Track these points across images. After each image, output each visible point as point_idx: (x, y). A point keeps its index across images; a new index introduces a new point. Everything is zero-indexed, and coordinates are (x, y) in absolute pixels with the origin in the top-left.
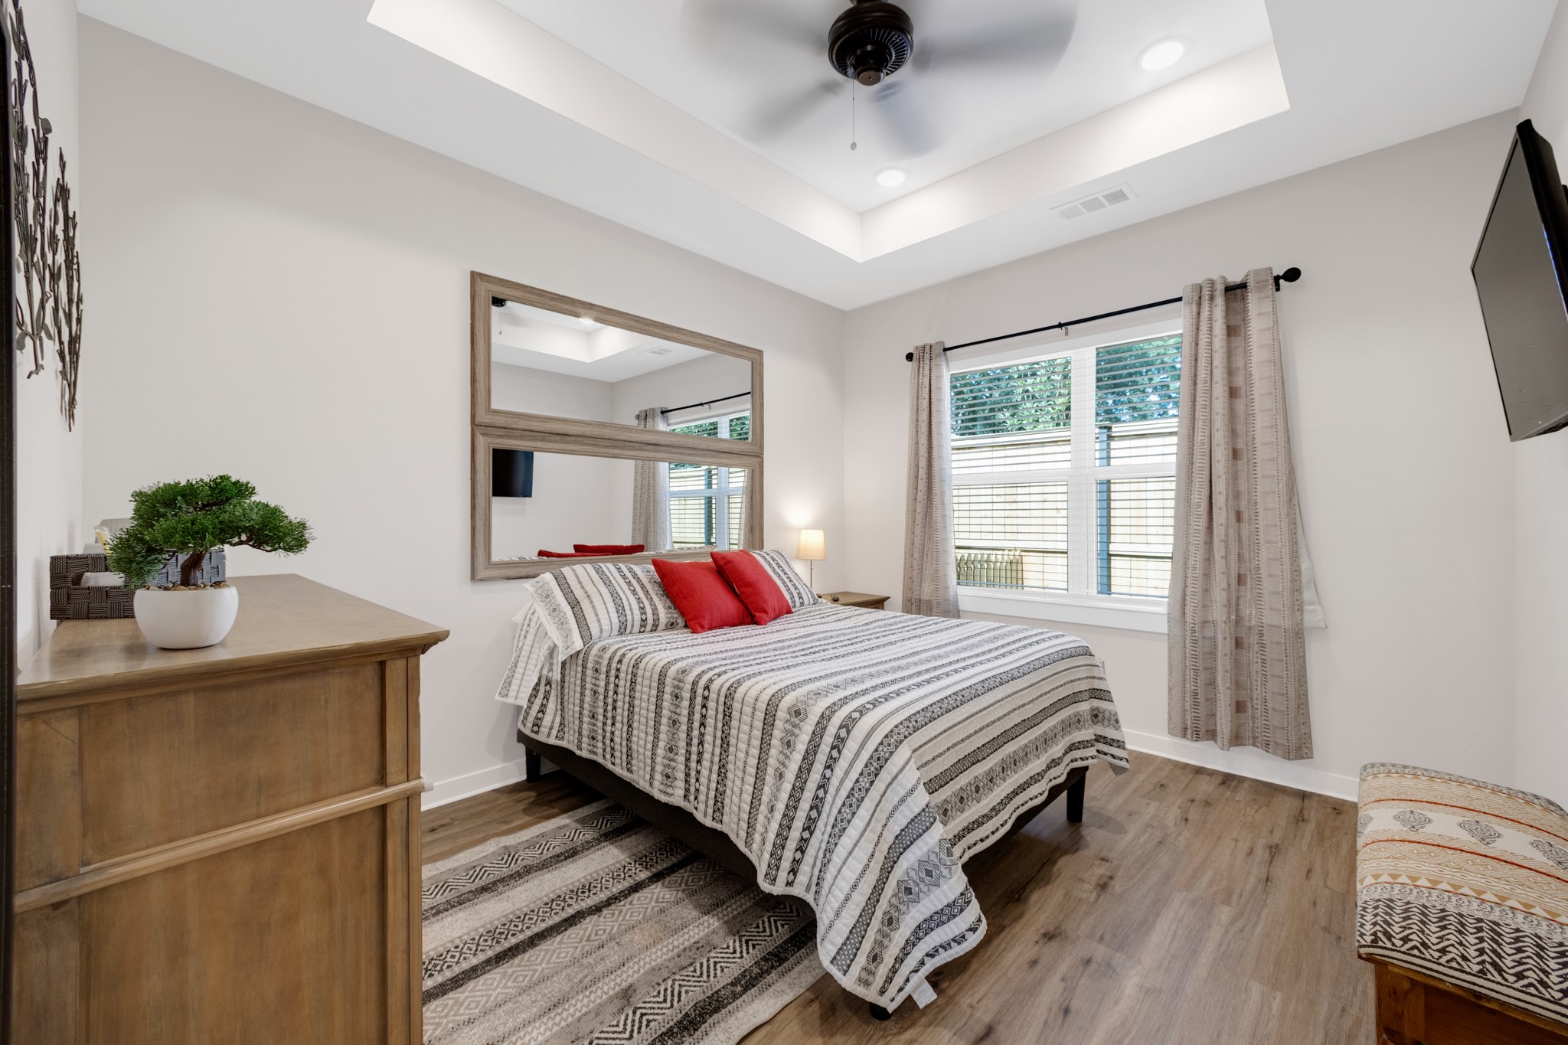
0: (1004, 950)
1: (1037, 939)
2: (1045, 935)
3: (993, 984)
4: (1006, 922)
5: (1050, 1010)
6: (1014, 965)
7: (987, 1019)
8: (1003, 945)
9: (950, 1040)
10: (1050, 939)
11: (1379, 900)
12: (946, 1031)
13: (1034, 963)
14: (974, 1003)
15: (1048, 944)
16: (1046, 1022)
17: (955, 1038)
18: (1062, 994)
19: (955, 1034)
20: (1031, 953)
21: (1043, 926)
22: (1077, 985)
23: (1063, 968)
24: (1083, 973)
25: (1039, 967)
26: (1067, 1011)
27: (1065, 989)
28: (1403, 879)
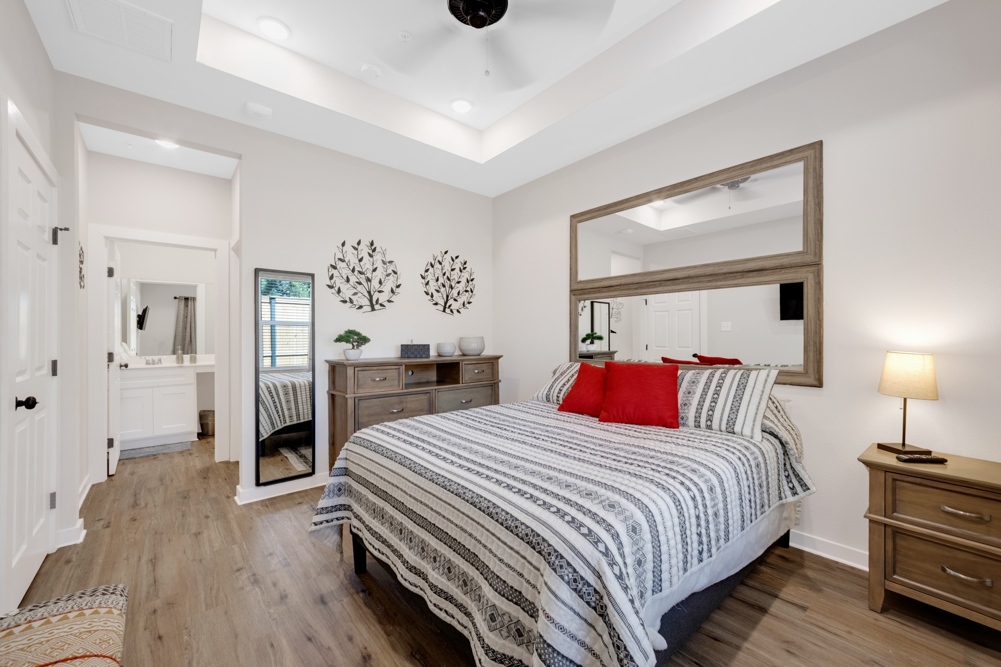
0: (369, 627)
1: (368, 649)
2: (369, 656)
3: (348, 613)
4: (393, 638)
5: (316, 632)
6: (354, 628)
7: (330, 604)
8: (373, 629)
9: (330, 588)
10: (364, 657)
11: (112, 593)
12: (335, 588)
13: (350, 639)
14: (342, 602)
15: (360, 654)
16: (311, 626)
17: (330, 590)
18: (320, 643)
19: (332, 591)
20: (357, 639)
21: (378, 659)
22: (321, 654)
23: (337, 653)
24: (327, 663)
25: (346, 639)
26: (310, 639)
27: (322, 646)
28: (88, 612)
